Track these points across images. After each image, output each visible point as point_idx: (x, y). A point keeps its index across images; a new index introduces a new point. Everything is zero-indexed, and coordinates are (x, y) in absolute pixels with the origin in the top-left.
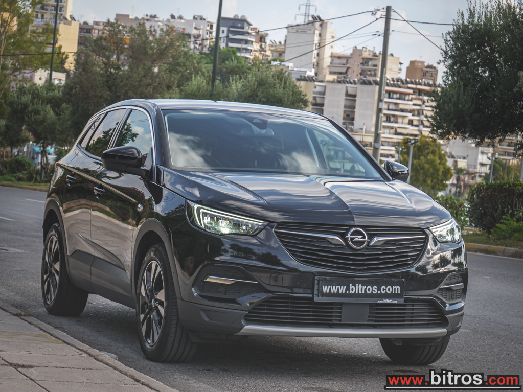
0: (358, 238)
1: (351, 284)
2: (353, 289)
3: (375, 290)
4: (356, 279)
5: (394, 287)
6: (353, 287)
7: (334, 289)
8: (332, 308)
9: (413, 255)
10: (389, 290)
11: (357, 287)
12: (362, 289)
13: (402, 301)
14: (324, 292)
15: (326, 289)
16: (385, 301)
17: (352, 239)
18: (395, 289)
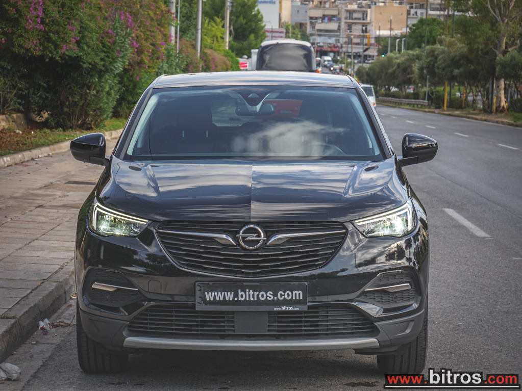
0: (252, 237)
1: (239, 290)
2: (242, 296)
3: (270, 296)
4: (245, 284)
5: (294, 292)
6: (243, 293)
7: (219, 296)
8: (223, 317)
9: (325, 254)
10: (288, 295)
11: (247, 293)
12: (253, 295)
13: (305, 308)
14: (208, 299)
15: (209, 296)
16: (284, 308)
17: (243, 238)
18: (296, 294)
